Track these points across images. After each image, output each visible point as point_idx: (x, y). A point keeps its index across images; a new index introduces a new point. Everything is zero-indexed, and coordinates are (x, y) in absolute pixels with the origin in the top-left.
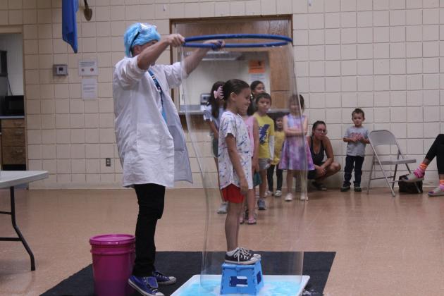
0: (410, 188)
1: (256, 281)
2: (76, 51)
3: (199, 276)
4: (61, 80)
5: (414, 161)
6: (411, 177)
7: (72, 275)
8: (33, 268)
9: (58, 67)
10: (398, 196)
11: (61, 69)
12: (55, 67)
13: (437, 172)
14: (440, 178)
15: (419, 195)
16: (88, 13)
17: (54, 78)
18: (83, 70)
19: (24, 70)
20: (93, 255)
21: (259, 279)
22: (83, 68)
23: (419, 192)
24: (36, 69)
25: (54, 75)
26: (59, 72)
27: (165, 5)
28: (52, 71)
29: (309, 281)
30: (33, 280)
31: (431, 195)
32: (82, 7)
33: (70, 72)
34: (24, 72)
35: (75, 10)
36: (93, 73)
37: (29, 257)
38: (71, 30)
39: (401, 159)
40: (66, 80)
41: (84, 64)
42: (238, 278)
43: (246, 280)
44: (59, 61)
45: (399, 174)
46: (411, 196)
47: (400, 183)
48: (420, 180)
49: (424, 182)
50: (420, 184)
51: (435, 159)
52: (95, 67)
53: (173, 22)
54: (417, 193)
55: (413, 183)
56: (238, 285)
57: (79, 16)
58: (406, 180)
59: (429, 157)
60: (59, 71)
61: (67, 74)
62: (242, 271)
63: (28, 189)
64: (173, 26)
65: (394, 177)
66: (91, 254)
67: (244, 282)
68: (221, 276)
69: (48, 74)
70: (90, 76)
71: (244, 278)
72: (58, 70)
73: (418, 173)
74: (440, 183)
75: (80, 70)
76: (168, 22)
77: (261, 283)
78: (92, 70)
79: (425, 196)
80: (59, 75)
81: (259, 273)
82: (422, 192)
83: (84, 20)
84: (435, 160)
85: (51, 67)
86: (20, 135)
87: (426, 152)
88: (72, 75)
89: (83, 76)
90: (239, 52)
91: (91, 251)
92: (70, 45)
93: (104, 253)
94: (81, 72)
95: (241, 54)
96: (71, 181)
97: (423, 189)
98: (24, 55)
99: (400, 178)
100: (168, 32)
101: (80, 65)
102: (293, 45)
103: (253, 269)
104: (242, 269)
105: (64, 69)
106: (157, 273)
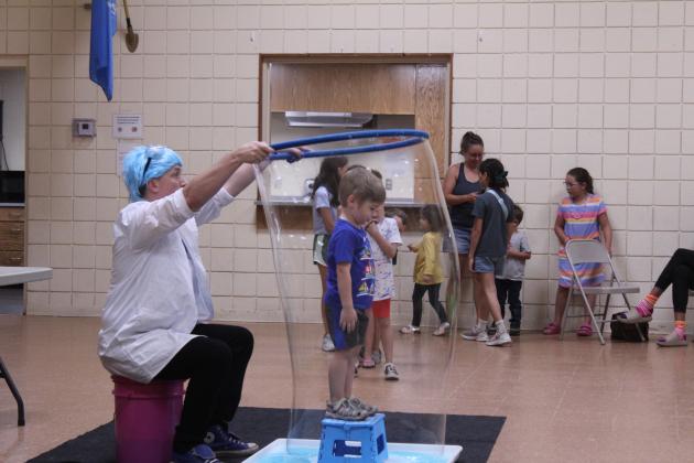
0: (630, 333)
1: (376, 448)
2: (109, 98)
3: (285, 440)
4: (85, 143)
5: (637, 290)
6: (632, 315)
7: (82, 433)
8: (21, 422)
9: (81, 124)
10: (609, 345)
11: (85, 127)
12: (76, 123)
13: (672, 311)
14: (676, 319)
15: (643, 345)
16: (132, 41)
17: (73, 141)
18: (120, 130)
19: (28, 125)
20: (118, 399)
21: (381, 448)
22: (122, 126)
23: (643, 339)
24: (47, 126)
25: (74, 136)
26: (82, 132)
27: (253, 32)
28: (71, 128)
29: (461, 454)
30: (21, 439)
31: (662, 344)
32: (122, 30)
33: (99, 131)
34: (27, 130)
35: (111, 32)
36: (135, 135)
37: (16, 407)
38: (103, 64)
39: (615, 286)
40: (93, 145)
41: (122, 120)
42: (348, 443)
43: (360, 448)
44: (84, 113)
45: (612, 311)
46: (630, 346)
47: (613, 325)
48: (645, 319)
49: (651, 324)
50: (645, 327)
51: (670, 287)
52: (139, 125)
53: (264, 58)
54: (640, 341)
55: (634, 324)
56: (346, 456)
57: (118, 44)
58: (623, 320)
59: (661, 285)
60: (82, 130)
61: (95, 135)
62: (353, 432)
63: (24, 314)
64: (265, 65)
65: (605, 315)
66: (113, 397)
67: (356, 451)
69: (65, 134)
70: (132, 140)
71: (357, 444)
72: (81, 127)
73: (643, 308)
74: (676, 326)
75: (116, 129)
76: (257, 58)
77: (383, 453)
78: (135, 129)
79: (652, 347)
80: (80, 136)
81: (381, 437)
82: (647, 339)
83: (126, 50)
84: (670, 289)
85: (70, 123)
86: (18, 233)
87: (656, 278)
88: (102, 137)
89: (119, 139)
90: (367, 115)
91: (113, 393)
92: (100, 88)
93: (134, 396)
94: (117, 134)
95: (370, 118)
96: (94, 303)
97: (649, 337)
98: (28, 102)
99: (614, 316)
100: (257, 75)
101: (115, 121)
102: (451, 103)
103: (371, 428)
104: (353, 428)
105: (91, 127)
106: (231, 435)
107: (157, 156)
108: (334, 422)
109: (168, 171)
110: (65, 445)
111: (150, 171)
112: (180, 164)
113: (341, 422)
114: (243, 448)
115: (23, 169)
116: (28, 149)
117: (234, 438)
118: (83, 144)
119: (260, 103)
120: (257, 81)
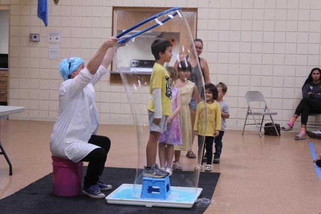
0: (272, 132)
1: (166, 190)
2: (46, 25)
3: (126, 184)
4: (35, 44)
5: (276, 114)
8: (11, 174)
10: (263, 137)
11: (35, 37)
12: (31, 35)
14: (302, 128)
15: (278, 137)
17: (30, 43)
18: (50, 39)
19: (10, 36)
20: (54, 166)
21: (168, 189)
22: (51, 37)
24: (18, 36)
25: (30, 41)
26: (34, 39)
28: (29, 38)
29: (202, 192)
30: (11, 182)
31: (297, 139)
33: (41, 39)
34: (9, 38)
36: (57, 41)
37: (8, 166)
38: (43, 11)
39: (267, 112)
40: (38, 45)
41: (51, 34)
42: (154, 187)
43: (159, 189)
44: (35, 31)
45: (265, 122)
47: (265, 128)
52: (59, 37)
53: (114, 8)
54: (277, 135)
56: (153, 192)
57: (50, 1)
60: (34, 38)
61: (40, 41)
62: (157, 183)
63: (8, 119)
64: (115, 12)
65: (262, 124)
66: (52, 166)
67: (157, 190)
68: (142, 185)
69: (26, 40)
70: (55, 43)
71: (158, 187)
72: (33, 37)
76: (111, 8)
77: (169, 191)
78: (57, 39)
80: (33, 41)
81: (168, 185)
82: (280, 135)
83: (53, 3)
85: (29, 35)
86: (4, 82)
88: (43, 41)
89: (50, 43)
90: (158, 32)
91: (52, 164)
92: (42, 21)
93: (62, 166)
94: (49, 40)
95: (160, 34)
96: (39, 115)
97: (281, 133)
98: (10, 25)
99: (266, 125)
100: (111, 16)
101: (49, 35)
102: (197, 30)
103: (164, 182)
104: (156, 181)
105: (37, 37)
106: (100, 182)
107: (73, 61)
108: (148, 178)
109: (79, 67)
110: (31, 185)
111: (71, 68)
112: (83, 63)
113: (151, 179)
114: (105, 187)
115: (7, 53)
116: (9, 46)
117: (102, 183)
118: (34, 45)
119: (113, 28)
120: (111, 18)
